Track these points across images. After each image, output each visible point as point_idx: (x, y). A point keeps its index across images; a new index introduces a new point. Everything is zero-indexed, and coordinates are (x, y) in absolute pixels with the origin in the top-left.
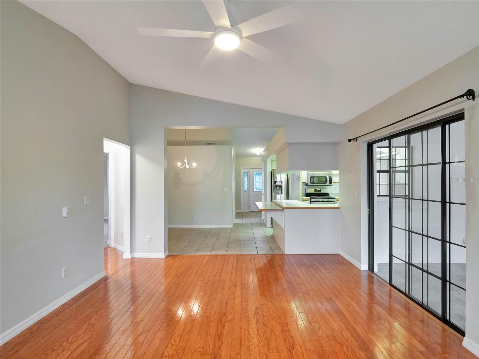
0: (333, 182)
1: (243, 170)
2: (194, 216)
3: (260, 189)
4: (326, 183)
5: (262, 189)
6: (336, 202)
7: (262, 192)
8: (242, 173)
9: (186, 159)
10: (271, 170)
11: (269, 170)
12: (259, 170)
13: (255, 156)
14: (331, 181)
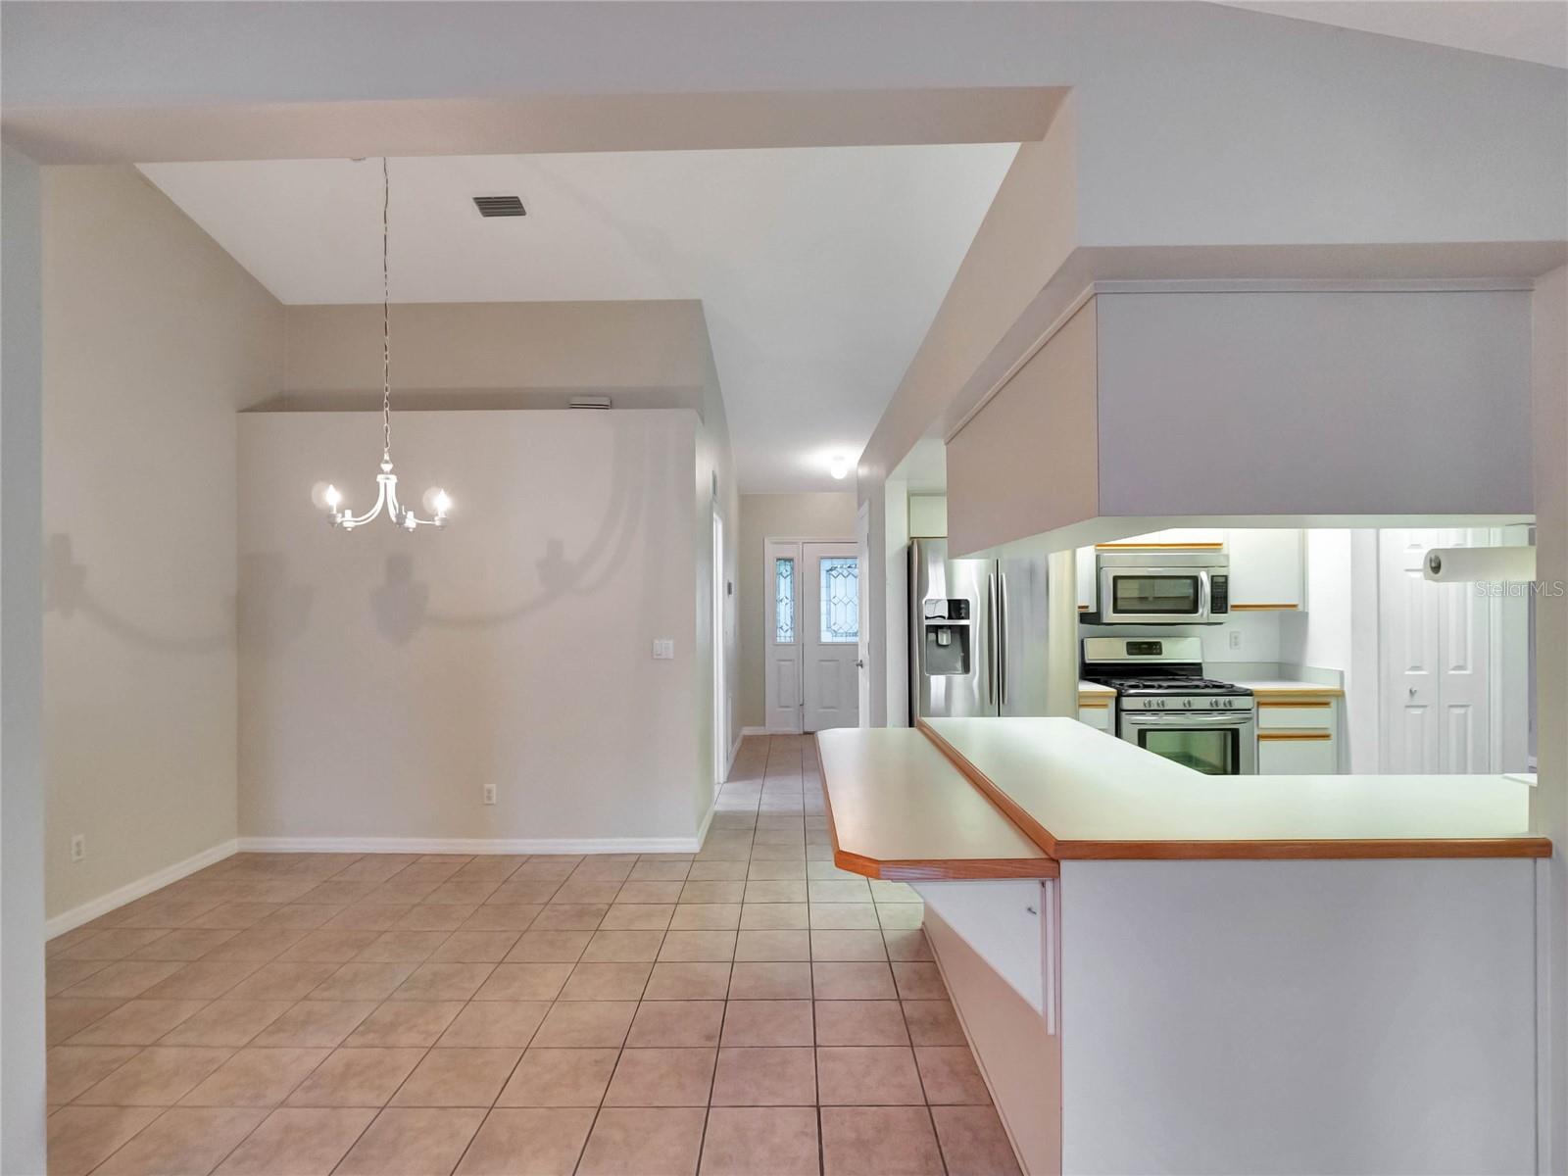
0: (1233, 606)
1: (771, 551)
2: (489, 791)
3: (847, 634)
4: (1195, 610)
5: (855, 634)
6: (1254, 711)
7: (856, 645)
8: (770, 561)
9: (387, 467)
10: (905, 541)
11: (896, 540)
12: (845, 549)
13: (825, 485)
14: (1220, 603)
